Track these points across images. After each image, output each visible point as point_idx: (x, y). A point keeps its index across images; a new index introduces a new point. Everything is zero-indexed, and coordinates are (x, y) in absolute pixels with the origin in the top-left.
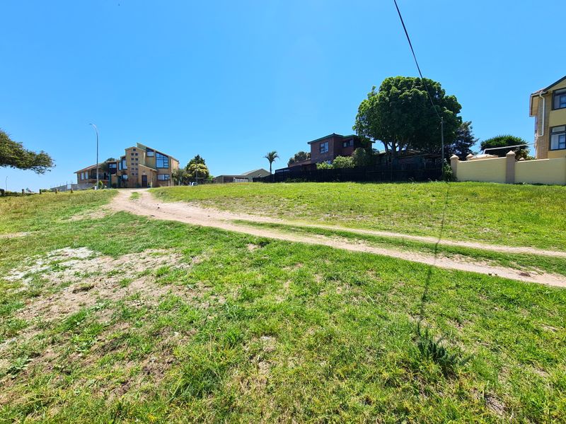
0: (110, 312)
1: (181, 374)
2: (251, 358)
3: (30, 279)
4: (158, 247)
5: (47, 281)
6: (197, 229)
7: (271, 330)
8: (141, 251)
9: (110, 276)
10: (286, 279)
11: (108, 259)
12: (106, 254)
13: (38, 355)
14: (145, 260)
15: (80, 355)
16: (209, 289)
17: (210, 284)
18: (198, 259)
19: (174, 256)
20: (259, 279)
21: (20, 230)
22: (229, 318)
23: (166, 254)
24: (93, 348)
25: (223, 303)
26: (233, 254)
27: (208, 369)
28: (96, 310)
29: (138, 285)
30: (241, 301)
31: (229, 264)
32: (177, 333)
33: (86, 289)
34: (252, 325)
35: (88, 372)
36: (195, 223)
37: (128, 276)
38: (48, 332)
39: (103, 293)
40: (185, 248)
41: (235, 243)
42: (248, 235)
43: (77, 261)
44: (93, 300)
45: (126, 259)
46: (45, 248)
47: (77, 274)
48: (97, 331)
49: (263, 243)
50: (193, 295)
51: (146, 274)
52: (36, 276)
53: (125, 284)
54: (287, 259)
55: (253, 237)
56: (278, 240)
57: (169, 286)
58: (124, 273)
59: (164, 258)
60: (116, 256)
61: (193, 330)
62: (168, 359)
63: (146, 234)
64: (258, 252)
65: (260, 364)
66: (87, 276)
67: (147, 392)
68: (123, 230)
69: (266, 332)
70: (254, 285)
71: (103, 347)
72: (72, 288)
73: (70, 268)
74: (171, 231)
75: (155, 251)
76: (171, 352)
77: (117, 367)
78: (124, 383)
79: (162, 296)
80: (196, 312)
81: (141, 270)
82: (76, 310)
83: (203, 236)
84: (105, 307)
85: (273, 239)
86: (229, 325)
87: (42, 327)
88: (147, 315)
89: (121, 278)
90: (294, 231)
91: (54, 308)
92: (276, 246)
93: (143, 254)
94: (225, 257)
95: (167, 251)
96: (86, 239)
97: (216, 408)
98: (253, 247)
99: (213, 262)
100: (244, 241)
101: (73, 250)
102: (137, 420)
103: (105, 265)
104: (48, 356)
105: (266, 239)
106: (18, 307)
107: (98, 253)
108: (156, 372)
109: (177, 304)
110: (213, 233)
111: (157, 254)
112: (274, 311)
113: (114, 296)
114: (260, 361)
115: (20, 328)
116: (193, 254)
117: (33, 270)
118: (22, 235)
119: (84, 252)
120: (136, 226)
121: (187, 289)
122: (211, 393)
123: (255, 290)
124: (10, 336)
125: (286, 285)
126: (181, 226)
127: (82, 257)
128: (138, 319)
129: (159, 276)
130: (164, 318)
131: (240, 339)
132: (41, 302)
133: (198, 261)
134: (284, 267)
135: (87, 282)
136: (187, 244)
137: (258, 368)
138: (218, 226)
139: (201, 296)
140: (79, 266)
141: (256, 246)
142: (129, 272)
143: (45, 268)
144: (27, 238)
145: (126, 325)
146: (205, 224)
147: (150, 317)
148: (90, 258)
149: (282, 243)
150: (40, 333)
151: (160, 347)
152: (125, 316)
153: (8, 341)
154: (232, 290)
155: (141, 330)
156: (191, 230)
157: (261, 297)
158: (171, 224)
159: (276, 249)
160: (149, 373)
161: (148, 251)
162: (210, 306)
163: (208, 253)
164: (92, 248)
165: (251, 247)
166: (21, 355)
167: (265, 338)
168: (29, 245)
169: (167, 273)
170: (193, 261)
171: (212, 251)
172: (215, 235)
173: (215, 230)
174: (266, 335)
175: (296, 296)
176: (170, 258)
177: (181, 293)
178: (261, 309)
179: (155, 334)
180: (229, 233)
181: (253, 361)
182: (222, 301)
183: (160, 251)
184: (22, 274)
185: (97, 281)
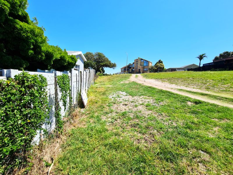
0: (133, 114)
1: (159, 148)
2: (193, 158)
3: (113, 98)
4: (145, 95)
5: (116, 100)
6: (161, 91)
7: (206, 150)
8: (140, 96)
9: (132, 102)
10: (216, 125)
11: (131, 97)
12: (130, 95)
13: (116, 120)
14: (141, 99)
15: (126, 125)
16: (168, 117)
17: (168, 115)
18: (162, 103)
19: (152, 100)
20: (196, 120)
21: (110, 85)
22: (179, 134)
23: (149, 99)
24: (129, 124)
25: (176, 126)
26: (179, 105)
27: (170, 152)
28: (129, 112)
29: (140, 108)
30: (186, 128)
31: (177, 108)
32: (155, 131)
33: (126, 105)
34: (193, 142)
35: (128, 131)
36: (160, 88)
37: (137, 104)
38: (118, 115)
39: (130, 107)
40: (156, 98)
41: (180, 100)
42: (187, 97)
43: (123, 96)
44: (128, 109)
45: (136, 98)
46: (115, 90)
47: (123, 100)
48: (129, 119)
49: (197, 102)
50: (161, 118)
51: (142, 104)
52: (114, 98)
53: (136, 106)
54: (216, 115)
55: (190, 98)
56: (208, 103)
57: (151, 111)
58: (136, 102)
59: (148, 100)
60: (133, 96)
61: (162, 132)
62: (153, 139)
63: (141, 90)
64: (194, 106)
65: (199, 164)
66: (125, 101)
67: (146, 147)
68: (134, 88)
69: (203, 149)
70: (193, 123)
71: (132, 125)
72: (122, 103)
73: (121, 97)
74: (150, 90)
75: (145, 97)
76: (154, 137)
77: (136, 133)
78: (138, 140)
79: (149, 114)
80: (163, 125)
81: (141, 103)
82: (124, 111)
83: (164, 94)
84: (131, 112)
85: (204, 102)
86: (180, 137)
87: (117, 113)
88: (144, 119)
89: (135, 104)
90: (220, 99)
91: (119, 108)
92: (206, 105)
93: (141, 97)
94: (175, 105)
95: (149, 98)
96: (125, 89)
97: (176, 170)
98: (191, 103)
99: (169, 106)
100: (185, 100)
101: (122, 92)
102: (144, 155)
103: (130, 99)
104: (119, 121)
105: (199, 101)
106: (112, 105)
107: (128, 94)
108: (148, 141)
109: (154, 119)
110: (168, 94)
111: (146, 98)
112: (208, 140)
113: (133, 110)
114: (199, 162)
115: (112, 111)
116: (159, 101)
117: (114, 96)
118: (111, 86)
119: (124, 93)
120: (138, 87)
121: (158, 114)
122: (172, 162)
123: (193, 126)
124: (111, 113)
125: (216, 129)
126: (154, 89)
127: (124, 95)
128: (141, 120)
129: (147, 106)
130: (150, 123)
131: (186, 146)
132: (115, 106)
133: (162, 104)
134: (213, 118)
135: (126, 103)
136: (157, 96)
137: (198, 165)
138: (170, 91)
139: (164, 119)
140: (123, 97)
141: (192, 103)
142: (137, 103)
143: (116, 96)
144: (112, 87)
145: (138, 120)
146: (164, 89)
147: (145, 120)
148: (126, 96)
149: (211, 105)
150: (116, 114)
151: (150, 133)
152: (137, 117)
153: (110, 114)
154: (180, 121)
155: (142, 124)
156: (158, 91)
157: (198, 130)
158: (150, 87)
159: (207, 107)
160: (146, 141)
161: (142, 96)
162: (169, 124)
163: (166, 101)
164: (126, 92)
165: (189, 103)
166: (113, 119)
167: (202, 152)
168: (112, 89)
169: (150, 106)
170: (160, 103)
171: (168, 101)
172: (169, 94)
173: (169, 92)
174: (202, 151)
175: (225, 138)
176: (150, 101)
177: (156, 115)
178: (198, 136)
179: (147, 128)
180: (176, 94)
181: (195, 160)
182: (174, 124)
183: (147, 97)
184: (112, 97)
185: (128, 103)
